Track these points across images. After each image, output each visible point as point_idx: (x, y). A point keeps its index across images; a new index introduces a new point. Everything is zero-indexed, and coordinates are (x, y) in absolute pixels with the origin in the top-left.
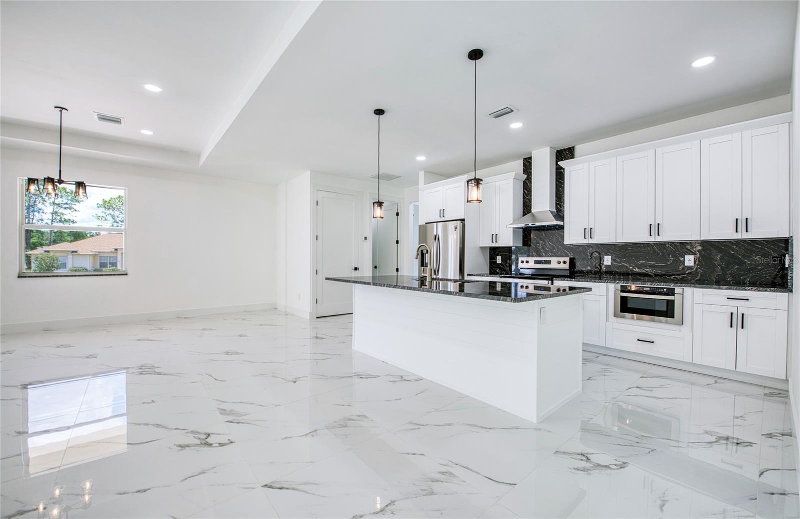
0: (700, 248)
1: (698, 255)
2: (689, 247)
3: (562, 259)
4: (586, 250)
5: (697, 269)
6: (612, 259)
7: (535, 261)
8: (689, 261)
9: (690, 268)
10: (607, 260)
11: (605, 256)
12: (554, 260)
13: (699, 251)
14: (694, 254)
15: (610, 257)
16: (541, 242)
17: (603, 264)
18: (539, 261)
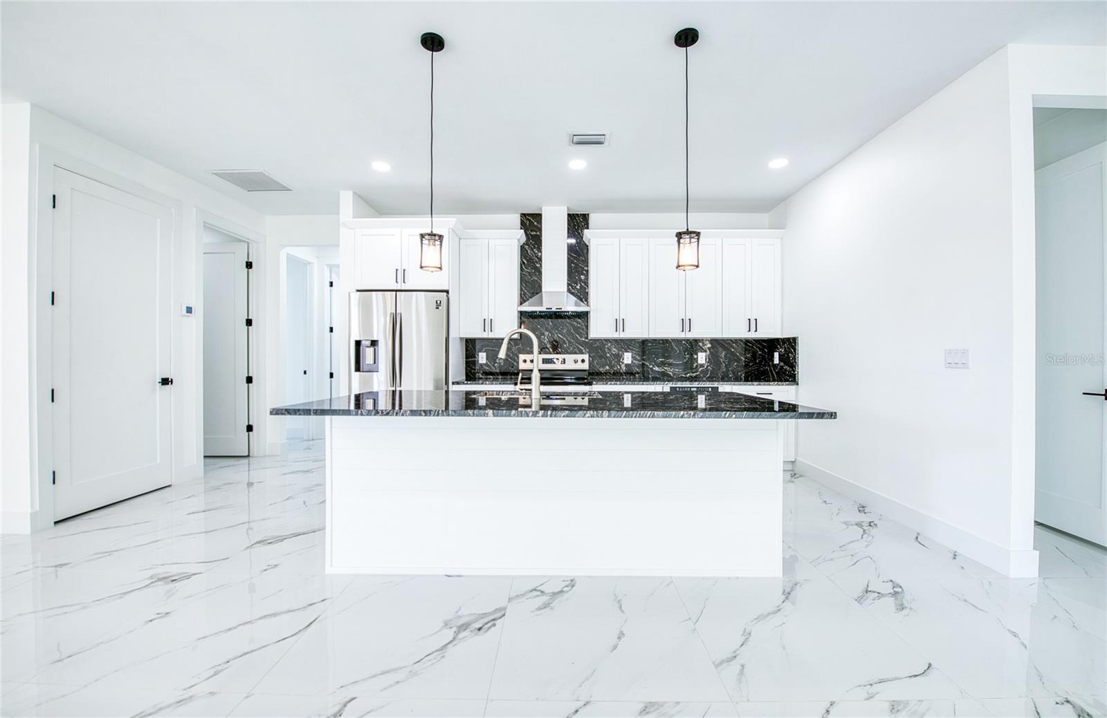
0: (709, 345)
1: (708, 351)
2: (701, 344)
3: (579, 357)
4: (604, 345)
5: (707, 367)
6: (632, 357)
7: (543, 359)
8: (702, 358)
9: (702, 366)
10: (628, 358)
11: (625, 354)
12: (570, 358)
13: (709, 348)
14: (706, 351)
15: (630, 354)
16: (547, 333)
17: (623, 363)
18: (549, 359)
